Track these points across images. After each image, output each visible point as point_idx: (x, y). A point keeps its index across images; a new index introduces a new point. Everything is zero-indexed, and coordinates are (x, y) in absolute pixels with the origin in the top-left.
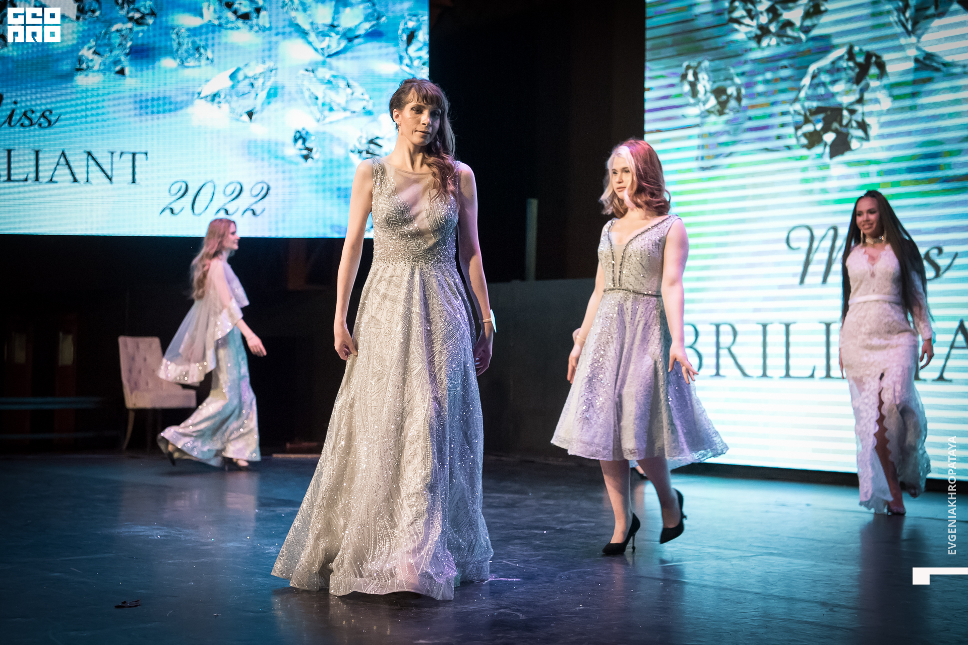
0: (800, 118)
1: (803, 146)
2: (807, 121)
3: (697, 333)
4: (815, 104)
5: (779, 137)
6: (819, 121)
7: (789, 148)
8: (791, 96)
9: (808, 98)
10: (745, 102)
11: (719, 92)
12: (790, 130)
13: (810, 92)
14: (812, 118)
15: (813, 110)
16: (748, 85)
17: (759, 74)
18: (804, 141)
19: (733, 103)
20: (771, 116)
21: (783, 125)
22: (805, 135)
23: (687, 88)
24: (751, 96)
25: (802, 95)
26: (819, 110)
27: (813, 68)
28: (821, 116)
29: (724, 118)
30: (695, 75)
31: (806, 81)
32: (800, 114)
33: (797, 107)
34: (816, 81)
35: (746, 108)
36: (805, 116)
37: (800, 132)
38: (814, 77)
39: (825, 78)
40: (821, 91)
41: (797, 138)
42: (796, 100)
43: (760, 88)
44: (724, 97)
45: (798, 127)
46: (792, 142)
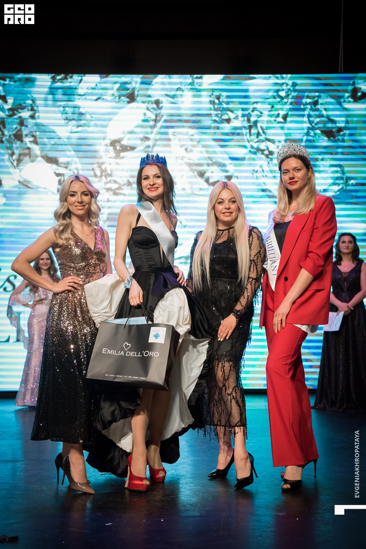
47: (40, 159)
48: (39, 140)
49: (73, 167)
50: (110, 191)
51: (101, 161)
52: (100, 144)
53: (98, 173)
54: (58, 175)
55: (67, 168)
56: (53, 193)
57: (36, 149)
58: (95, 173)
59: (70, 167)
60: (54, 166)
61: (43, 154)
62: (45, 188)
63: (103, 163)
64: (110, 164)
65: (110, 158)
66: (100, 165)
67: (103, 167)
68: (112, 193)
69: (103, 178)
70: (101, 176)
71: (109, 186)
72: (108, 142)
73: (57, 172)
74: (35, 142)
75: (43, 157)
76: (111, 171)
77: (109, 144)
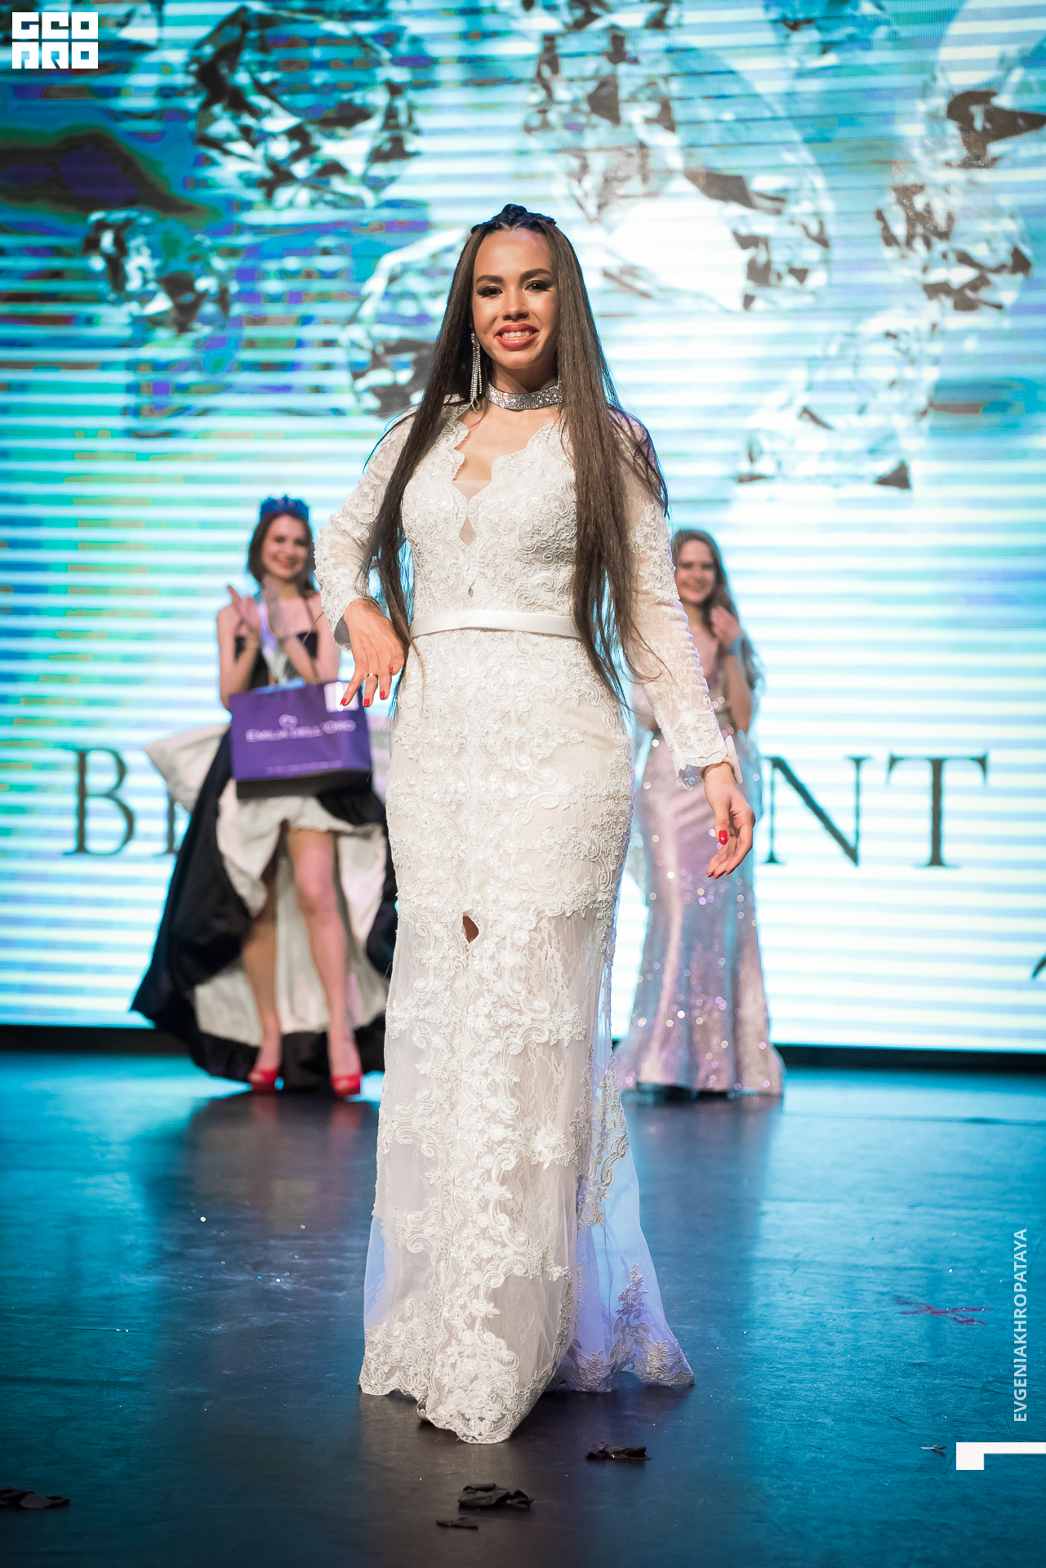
0: (363, 357)
1: (369, 412)
2: (377, 362)
3: (122, 769)
4: (394, 333)
5: (318, 390)
6: (404, 366)
7: (338, 412)
8: (344, 309)
9: (381, 319)
10: (237, 309)
11: (176, 284)
12: (342, 378)
13: (385, 307)
14: (390, 359)
15: (392, 343)
16: (245, 275)
17: (271, 257)
18: (373, 402)
19: (209, 309)
20: (300, 344)
21: (327, 366)
22: (376, 391)
23: (97, 264)
24: (251, 297)
25: (368, 310)
26: (403, 346)
27: (390, 262)
28: (408, 357)
29: (190, 337)
30: (121, 245)
31: (376, 285)
32: (361, 348)
33: (356, 333)
34: (396, 288)
35: (239, 322)
36: (374, 353)
37: (362, 383)
38: (392, 279)
39: (413, 283)
40: (408, 308)
41: (357, 394)
42: (353, 319)
43: (272, 286)
44: (188, 298)
45: (358, 372)
46: (345, 401)
47: (682, 185)
48: (679, 112)
49: (800, 209)
50: (943, 297)
51: (910, 179)
52: (911, 116)
53: (899, 229)
54: (746, 242)
55: (778, 212)
56: (729, 312)
57: (667, 146)
58: (886, 228)
59: (792, 209)
60: (735, 209)
61: (695, 164)
62: (698, 296)
63: (921, 188)
64: (946, 190)
65: (948, 164)
66: (906, 193)
67: (919, 202)
68: (948, 302)
69: (919, 244)
70: (909, 241)
71: (937, 275)
72: (940, 103)
73: (744, 231)
74: (665, 119)
75: (691, 176)
76: (950, 218)
77: (943, 112)
